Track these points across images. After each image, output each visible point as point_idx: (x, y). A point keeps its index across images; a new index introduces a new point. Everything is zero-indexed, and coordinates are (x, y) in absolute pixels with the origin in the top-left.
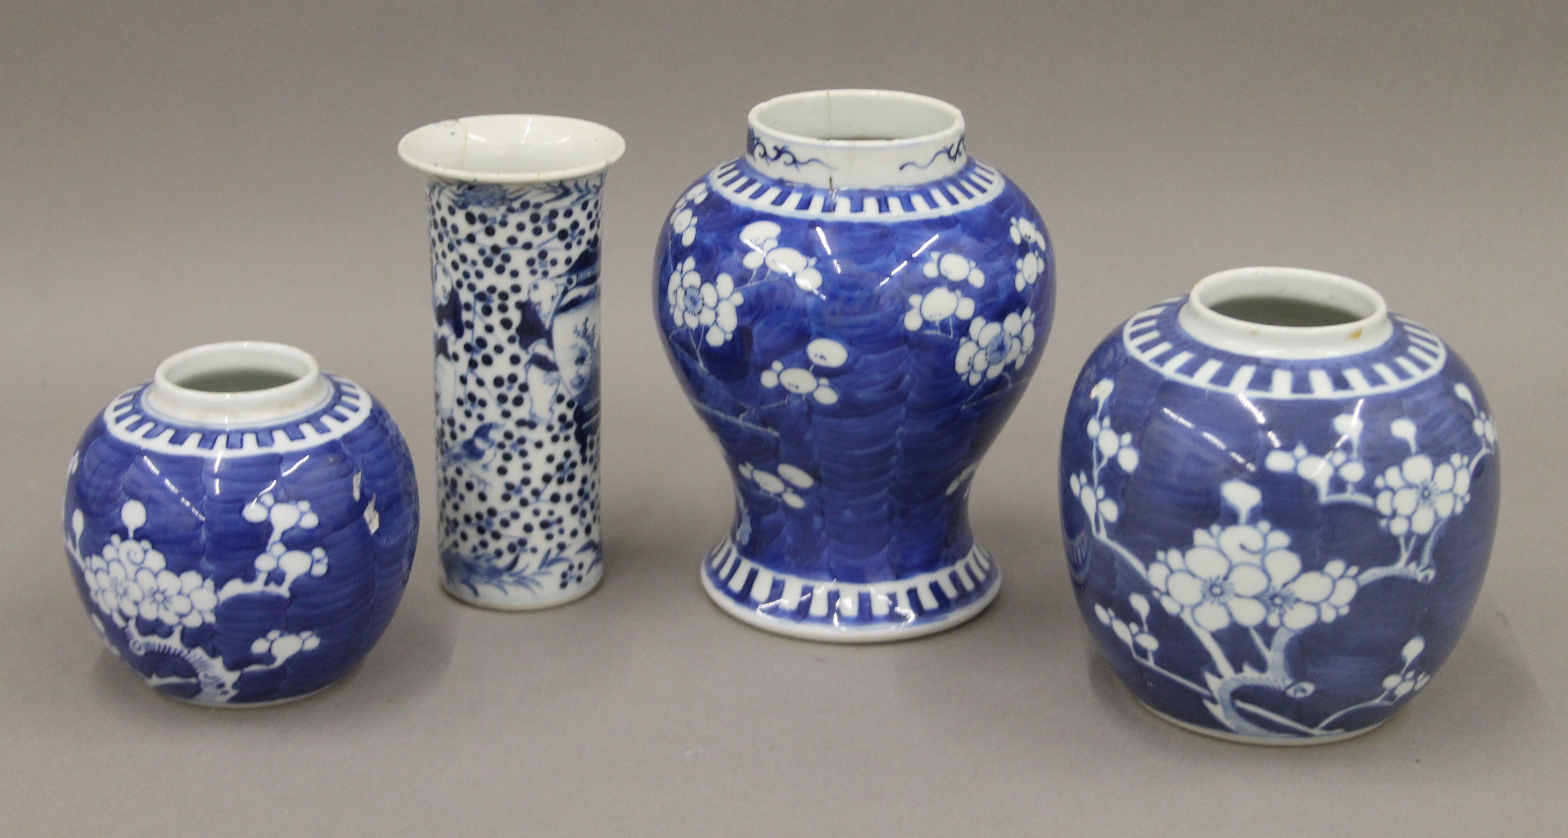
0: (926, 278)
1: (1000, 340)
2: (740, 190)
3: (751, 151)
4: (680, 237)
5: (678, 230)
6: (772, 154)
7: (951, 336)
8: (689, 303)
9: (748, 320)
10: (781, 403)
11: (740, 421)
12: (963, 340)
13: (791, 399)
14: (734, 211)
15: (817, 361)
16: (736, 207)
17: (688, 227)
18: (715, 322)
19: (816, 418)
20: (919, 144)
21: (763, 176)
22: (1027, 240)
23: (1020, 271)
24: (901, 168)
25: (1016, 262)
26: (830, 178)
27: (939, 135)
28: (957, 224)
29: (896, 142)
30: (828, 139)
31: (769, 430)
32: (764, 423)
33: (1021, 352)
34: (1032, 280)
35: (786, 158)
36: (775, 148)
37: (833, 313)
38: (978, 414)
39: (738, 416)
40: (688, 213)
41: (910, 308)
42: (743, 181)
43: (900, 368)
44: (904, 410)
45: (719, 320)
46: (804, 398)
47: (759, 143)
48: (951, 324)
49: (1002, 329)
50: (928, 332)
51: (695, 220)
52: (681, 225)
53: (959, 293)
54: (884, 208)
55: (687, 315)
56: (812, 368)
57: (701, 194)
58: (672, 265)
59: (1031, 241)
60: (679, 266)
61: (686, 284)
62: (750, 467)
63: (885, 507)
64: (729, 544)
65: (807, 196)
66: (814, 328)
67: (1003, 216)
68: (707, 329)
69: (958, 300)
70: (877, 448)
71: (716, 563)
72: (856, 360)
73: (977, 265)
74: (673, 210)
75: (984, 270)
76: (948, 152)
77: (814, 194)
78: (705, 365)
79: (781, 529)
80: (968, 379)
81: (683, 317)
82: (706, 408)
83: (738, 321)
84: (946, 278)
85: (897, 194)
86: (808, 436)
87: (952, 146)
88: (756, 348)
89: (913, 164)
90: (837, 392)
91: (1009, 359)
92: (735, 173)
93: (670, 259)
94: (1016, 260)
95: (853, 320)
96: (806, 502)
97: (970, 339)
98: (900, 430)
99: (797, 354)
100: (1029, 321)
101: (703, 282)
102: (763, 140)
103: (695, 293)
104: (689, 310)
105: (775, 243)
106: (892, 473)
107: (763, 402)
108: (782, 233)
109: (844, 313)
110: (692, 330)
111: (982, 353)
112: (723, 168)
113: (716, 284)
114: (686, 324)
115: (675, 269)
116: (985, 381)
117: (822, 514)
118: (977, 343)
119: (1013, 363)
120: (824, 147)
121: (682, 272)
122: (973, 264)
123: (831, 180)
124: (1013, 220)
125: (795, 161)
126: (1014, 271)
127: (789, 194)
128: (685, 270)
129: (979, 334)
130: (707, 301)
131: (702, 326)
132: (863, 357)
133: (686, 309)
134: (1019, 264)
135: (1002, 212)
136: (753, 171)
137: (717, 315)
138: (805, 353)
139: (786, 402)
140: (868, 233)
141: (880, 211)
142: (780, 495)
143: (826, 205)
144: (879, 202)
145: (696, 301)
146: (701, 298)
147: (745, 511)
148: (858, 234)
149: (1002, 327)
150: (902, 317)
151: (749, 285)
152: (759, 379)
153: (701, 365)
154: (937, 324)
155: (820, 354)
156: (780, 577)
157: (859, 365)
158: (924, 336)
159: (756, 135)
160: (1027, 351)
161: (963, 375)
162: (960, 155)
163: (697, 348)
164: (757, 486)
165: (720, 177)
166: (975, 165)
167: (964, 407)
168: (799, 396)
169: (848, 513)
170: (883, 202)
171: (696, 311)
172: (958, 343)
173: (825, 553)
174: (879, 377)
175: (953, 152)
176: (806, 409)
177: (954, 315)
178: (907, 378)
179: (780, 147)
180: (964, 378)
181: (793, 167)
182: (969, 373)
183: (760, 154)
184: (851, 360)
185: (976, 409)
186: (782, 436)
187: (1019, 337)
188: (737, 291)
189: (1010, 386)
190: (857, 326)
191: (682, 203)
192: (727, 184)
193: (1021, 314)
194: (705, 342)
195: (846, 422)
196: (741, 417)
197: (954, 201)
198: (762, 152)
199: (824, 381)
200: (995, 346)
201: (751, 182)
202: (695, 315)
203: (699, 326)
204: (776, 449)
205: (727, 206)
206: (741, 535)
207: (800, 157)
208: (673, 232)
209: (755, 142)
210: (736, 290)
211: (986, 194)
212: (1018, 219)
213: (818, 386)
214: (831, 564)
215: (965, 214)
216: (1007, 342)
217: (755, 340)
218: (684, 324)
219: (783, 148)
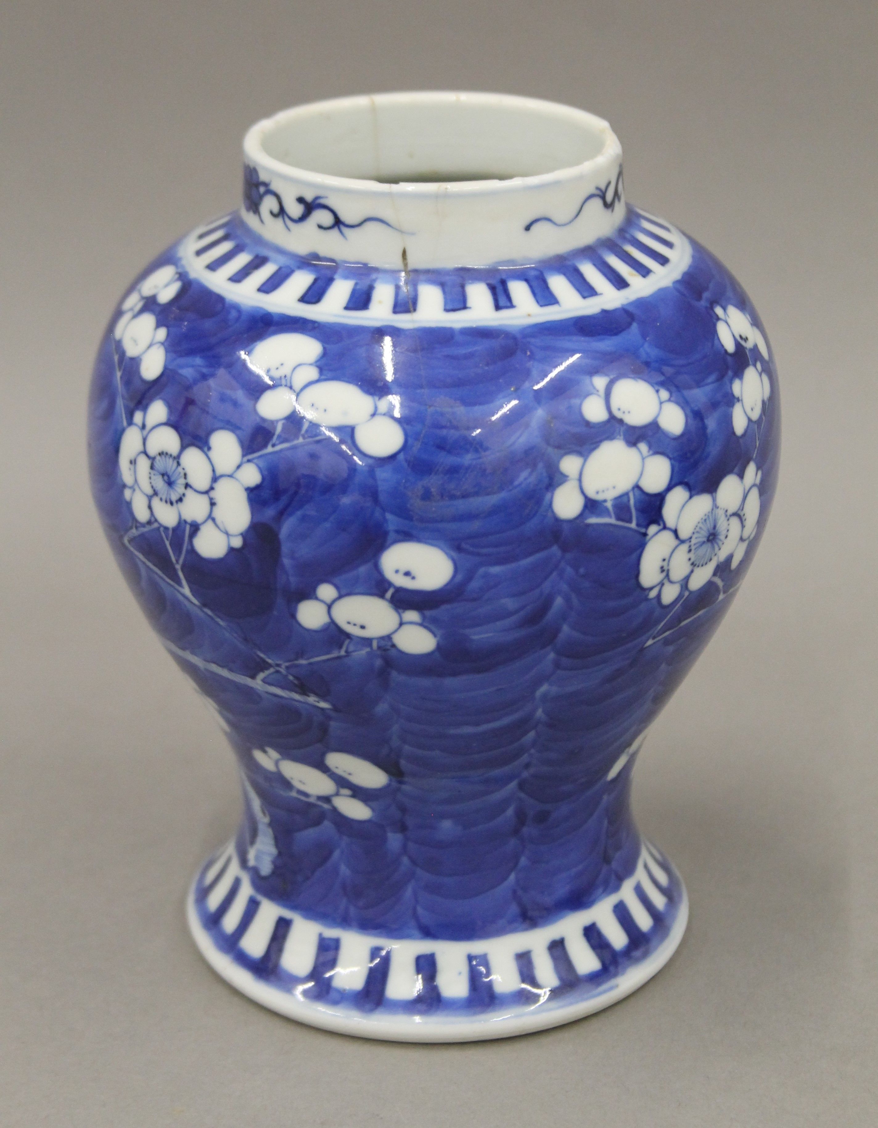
0: (587, 423)
1: (710, 525)
2: (238, 277)
3: (254, 206)
4: (135, 363)
5: (131, 350)
6: (295, 210)
7: (633, 525)
8: (160, 484)
9: (270, 512)
10: (334, 654)
11: (257, 683)
12: (653, 529)
13: (351, 648)
14: (234, 314)
15: (400, 581)
16: (236, 307)
17: (150, 346)
18: (211, 517)
19: (395, 676)
20: (557, 183)
21: (280, 251)
22: (743, 343)
23: (738, 400)
24: (528, 228)
25: (731, 388)
26: (403, 249)
27: (587, 167)
28: (630, 325)
29: (516, 182)
30: (395, 180)
31: (312, 699)
32: (303, 689)
33: (742, 539)
34: (755, 415)
35: (324, 217)
36: (301, 200)
37: (427, 496)
38: (671, 648)
39: (253, 677)
40: (148, 320)
41: (564, 478)
42: (242, 260)
43: (547, 586)
44: (552, 656)
45: (217, 513)
46: (375, 644)
47: (269, 192)
48: (632, 502)
49: (715, 506)
50: (593, 520)
51: (162, 333)
52: (135, 341)
53: (643, 447)
54: (502, 301)
55: (156, 503)
56: (389, 595)
57: (167, 285)
58: (124, 416)
59: (749, 345)
60: (138, 417)
61: (153, 449)
62: (274, 754)
63: (510, 812)
64: (234, 870)
65: (364, 284)
66: (392, 521)
67: (703, 303)
68: (195, 528)
69: (643, 459)
70: (506, 721)
71: (214, 901)
72: (469, 577)
73: (671, 396)
74: (118, 314)
75: (684, 404)
76: (603, 197)
77: (374, 280)
78: (192, 590)
79: (331, 853)
80: (659, 596)
81: (150, 507)
82: (196, 660)
83: (252, 518)
84: (621, 421)
85: (522, 276)
86: (382, 708)
87: (609, 184)
88: (286, 561)
89: (548, 219)
90: (435, 636)
91: (722, 555)
92: (226, 247)
93: (120, 404)
94: (731, 382)
95: (462, 505)
96: (373, 810)
97: (665, 528)
98: (544, 688)
99: (363, 570)
100: (754, 485)
101: (184, 447)
102: (275, 186)
103: (171, 464)
104: (160, 495)
105: (313, 373)
106: (525, 758)
107: (300, 654)
108: (325, 354)
109: (443, 494)
110: (166, 529)
111: (684, 547)
112: (201, 237)
113: (209, 448)
114: (156, 520)
115: (130, 423)
116: (687, 594)
117: (403, 828)
118: (675, 532)
119: (730, 558)
120: (390, 195)
121: (144, 427)
122: (664, 394)
123: (404, 253)
124: (719, 311)
125: (338, 222)
126: (731, 400)
127: (330, 281)
128: (150, 424)
129: (679, 517)
130: (192, 480)
131: (185, 522)
132: (482, 570)
133: (156, 493)
134: (736, 387)
135: (699, 298)
136: (259, 240)
137: (213, 504)
138: (377, 567)
139: (343, 653)
140: (481, 347)
141: (498, 307)
142: (327, 799)
143: (400, 298)
144: (493, 289)
145: (172, 479)
146: (182, 474)
147: (263, 820)
148: (462, 351)
149: (714, 500)
150: (548, 496)
151: (270, 449)
152: (293, 616)
153: (186, 590)
154: (609, 505)
155: (403, 569)
156: (331, 933)
157: (475, 584)
158: (589, 525)
159: (263, 177)
160: (749, 537)
161: (651, 589)
162: (619, 200)
163: (177, 561)
164: (287, 784)
165: (199, 253)
166: (639, 216)
167: (650, 642)
168: (367, 641)
169: (447, 825)
170: (500, 289)
171: (174, 497)
172: (645, 535)
173: (409, 892)
174: (510, 603)
175: (609, 196)
176: (378, 663)
177: (637, 487)
178: (559, 601)
179: (309, 197)
180: (653, 594)
181: (335, 233)
182: (662, 584)
183: (272, 213)
184: (459, 577)
185: (667, 642)
186: (335, 709)
187: (738, 515)
188: (249, 461)
189: (721, 597)
190: (469, 517)
191: (133, 301)
192: (213, 267)
193: (741, 476)
194: (192, 551)
195: (449, 682)
196: (261, 676)
197: (620, 283)
198: (276, 209)
199: (412, 615)
200: (703, 535)
201: (258, 262)
202: (172, 503)
203: (181, 523)
204: (324, 729)
205: (219, 307)
206: (257, 858)
207: (346, 216)
208: (122, 353)
209: (262, 189)
210: (245, 459)
211: (668, 267)
212: (724, 309)
213: (401, 624)
214: (420, 910)
215: (641, 303)
216: (722, 525)
217: (285, 548)
218: (152, 520)
219: (317, 198)
